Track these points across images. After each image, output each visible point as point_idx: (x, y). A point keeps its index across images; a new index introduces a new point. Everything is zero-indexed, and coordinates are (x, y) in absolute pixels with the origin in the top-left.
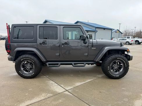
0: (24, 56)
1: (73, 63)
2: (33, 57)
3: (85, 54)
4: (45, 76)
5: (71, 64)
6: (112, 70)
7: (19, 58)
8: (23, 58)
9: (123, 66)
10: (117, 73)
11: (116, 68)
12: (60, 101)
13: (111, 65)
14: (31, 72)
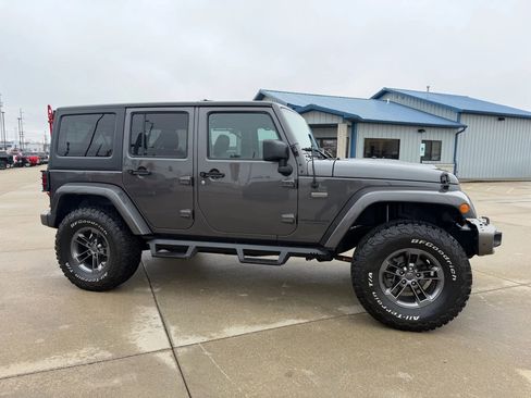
0: (80, 213)
1: (240, 247)
2: (104, 218)
3: (284, 216)
4: (149, 290)
5: (233, 252)
6: (388, 292)
7: (66, 220)
8: (78, 220)
9: (441, 277)
10: (416, 305)
11: (409, 282)
12: (116, 381)
13: (384, 268)
14: (100, 267)
